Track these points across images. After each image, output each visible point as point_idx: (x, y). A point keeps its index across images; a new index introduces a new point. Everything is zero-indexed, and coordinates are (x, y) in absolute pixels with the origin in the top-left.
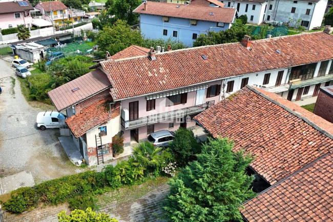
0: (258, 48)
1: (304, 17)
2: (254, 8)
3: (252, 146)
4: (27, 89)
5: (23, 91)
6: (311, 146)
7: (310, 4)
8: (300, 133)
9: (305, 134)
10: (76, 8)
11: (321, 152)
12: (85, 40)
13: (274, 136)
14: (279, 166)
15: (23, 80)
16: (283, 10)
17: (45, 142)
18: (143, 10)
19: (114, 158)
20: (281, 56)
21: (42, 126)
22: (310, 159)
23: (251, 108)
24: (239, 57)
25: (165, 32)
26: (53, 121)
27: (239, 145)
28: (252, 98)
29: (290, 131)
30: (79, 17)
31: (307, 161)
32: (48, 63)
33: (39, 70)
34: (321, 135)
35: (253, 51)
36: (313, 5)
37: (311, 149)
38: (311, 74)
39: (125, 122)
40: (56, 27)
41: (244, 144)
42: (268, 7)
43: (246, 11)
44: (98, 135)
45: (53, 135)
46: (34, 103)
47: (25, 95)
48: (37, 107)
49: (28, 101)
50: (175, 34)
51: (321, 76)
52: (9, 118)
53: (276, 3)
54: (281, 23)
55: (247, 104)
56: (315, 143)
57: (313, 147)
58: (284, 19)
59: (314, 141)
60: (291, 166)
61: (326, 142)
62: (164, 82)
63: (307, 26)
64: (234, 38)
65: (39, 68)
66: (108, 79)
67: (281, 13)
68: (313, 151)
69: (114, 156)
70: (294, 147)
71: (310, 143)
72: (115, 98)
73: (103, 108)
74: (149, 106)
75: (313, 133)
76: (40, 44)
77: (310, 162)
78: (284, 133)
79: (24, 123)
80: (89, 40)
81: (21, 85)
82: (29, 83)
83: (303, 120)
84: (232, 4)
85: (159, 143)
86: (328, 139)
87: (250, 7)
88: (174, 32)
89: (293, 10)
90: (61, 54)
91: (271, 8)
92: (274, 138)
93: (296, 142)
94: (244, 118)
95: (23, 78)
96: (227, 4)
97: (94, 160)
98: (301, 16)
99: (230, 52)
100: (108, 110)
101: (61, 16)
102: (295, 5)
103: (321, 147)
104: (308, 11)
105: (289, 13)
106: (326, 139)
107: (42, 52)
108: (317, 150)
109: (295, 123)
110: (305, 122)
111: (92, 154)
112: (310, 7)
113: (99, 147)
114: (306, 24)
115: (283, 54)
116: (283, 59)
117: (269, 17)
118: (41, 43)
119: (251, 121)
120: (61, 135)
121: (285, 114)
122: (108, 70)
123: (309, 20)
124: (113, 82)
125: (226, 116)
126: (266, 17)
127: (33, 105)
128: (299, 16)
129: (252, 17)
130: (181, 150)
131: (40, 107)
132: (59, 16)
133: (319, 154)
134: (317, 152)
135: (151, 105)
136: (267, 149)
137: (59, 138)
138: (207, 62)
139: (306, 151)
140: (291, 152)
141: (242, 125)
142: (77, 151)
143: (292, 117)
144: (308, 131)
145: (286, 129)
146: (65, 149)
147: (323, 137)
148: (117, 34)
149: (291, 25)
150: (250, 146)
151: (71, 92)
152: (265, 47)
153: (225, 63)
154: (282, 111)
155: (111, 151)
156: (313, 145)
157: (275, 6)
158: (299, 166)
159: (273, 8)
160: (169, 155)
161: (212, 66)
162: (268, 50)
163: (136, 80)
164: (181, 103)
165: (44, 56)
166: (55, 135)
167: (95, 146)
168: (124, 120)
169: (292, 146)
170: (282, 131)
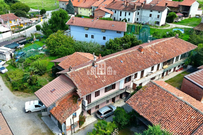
0: (147, 51)
1: (157, 19)
2: (129, 14)
3: (163, 120)
4: (8, 82)
5: (6, 83)
6: (193, 119)
7: (159, 12)
8: (186, 111)
9: (188, 112)
10: (23, 17)
11: (199, 123)
12: (35, 40)
13: (173, 113)
14: (180, 132)
15: (3, 75)
16: (145, 15)
17: (34, 122)
18: (72, 23)
19: (80, 129)
20: (159, 55)
21: (28, 111)
22: (194, 127)
23: (156, 95)
24: (139, 59)
25: (86, 36)
26: (35, 107)
27: (156, 120)
28: (155, 89)
29: (180, 110)
30: (26, 23)
31: (193, 128)
32: (17, 60)
33: (11, 66)
34: (197, 112)
35: (145, 53)
36: (161, 13)
37: (193, 121)
38: (172, 61)
39: (85, 107)
40: (13, 31)
41: (158, 119)
42: (137, 14)
43: (125, 16)
44: (71, 118)
45: (37, 116)
46: (17, 93)
47: (8, 87)
48: (20, 96)
49: (12, 91)
50: (92, 37)
51: (176, 61)
52: (4, 107)
53: (141, 11)
54: (145, 23)
55: (153, 93)
56: (195, 117)
57: (194, 119)
58: (146, 20)
59: (194, 116)
60: (186, 132)
61: (200, 117)
62: (105, 81)
63: (158, 24)
64: (129, 42)
65: (11, 65)
66: (74, 83)
67: (144, 17)
68: (194, 122)
69: (80, 127)
70: (185, 120)
71: (192, 117)
72: (81, 96)
73: (72, 101)
74: (96, 94)
75: (192, 111)
76: (9, 48)
77: (195, 129)
78: (178, 111)
79: (15, 109)
80: (37, 40)
81: (3, 79)
82: (9, 78)
83: (185, 103)
84: (117, 12)
85: (104, 115)
86: (200, 115)
87: (127, 14)
88: (92, 36)
89: (151, 15)
90: (23, 53)
91: (138, 14)
92: (173, 115)
93: (185, 117)
94: (154, 102)
95: (3, 73)
96: (114, 11)
97: (69, 132)
98: (155, 18)
99: (134, 56)
100: (76, 102)
101: (15, 23)
102: (151, 13)
103: (198, 119)
104: (158, 16)
105: (148, 17)
106: (199, 115)
107: (11, 53)
108: (196, 121)
109: (182, 105)
110: (186, 104)
111: (68, 130)
112: (159, 14)
113: (73, 124)
114: (158, 23)
115: (160, 54)
116: (160, 57)
117: (138, 19)
118: (8, 46)
119: (158, 104)
120: (43, 115)
121: (175, 99)
122: (73, 77)
123: (159, 21)
124: (77, 85)
125: (143, 101)
126: (136, 19)
127: (16, 94)
128: (154, 19)
129: (129, 19)
130: (121, 122)
131: (22, 95)
132: (13, 23)
133: (198, 124)
134: (197, 123)
135: (97, 94)
136: (171, 122)
137: (41, 118)
138: (124, 64)
139: (191, 122)
140: (184, 123)
141: (155, 107)
142: (56, 127)
143: (180, 101)
144: (189, 110)
145: (178, 109)
146: (48, 126)
147: (198, 113)
148: (59, 40)
149: (150, 23)
150: (162, 120)
151: (50, 92)
152: (150, 50)
153: (133, 64)
154: (173, 98)
155: (78, 125)
156: (194, 118)
157: (141, 13)
158: (190, 132)
159: (140, 14)
160: (115, 126)
161: (127, 66)
162: (152, 52)
163: (90, 82)
164: (112, 89)
165: (13, 55)
166: (38, 115)
167: (70, 125)
168: (85, 106)
169: (183, 119)
170: (176, 110)
